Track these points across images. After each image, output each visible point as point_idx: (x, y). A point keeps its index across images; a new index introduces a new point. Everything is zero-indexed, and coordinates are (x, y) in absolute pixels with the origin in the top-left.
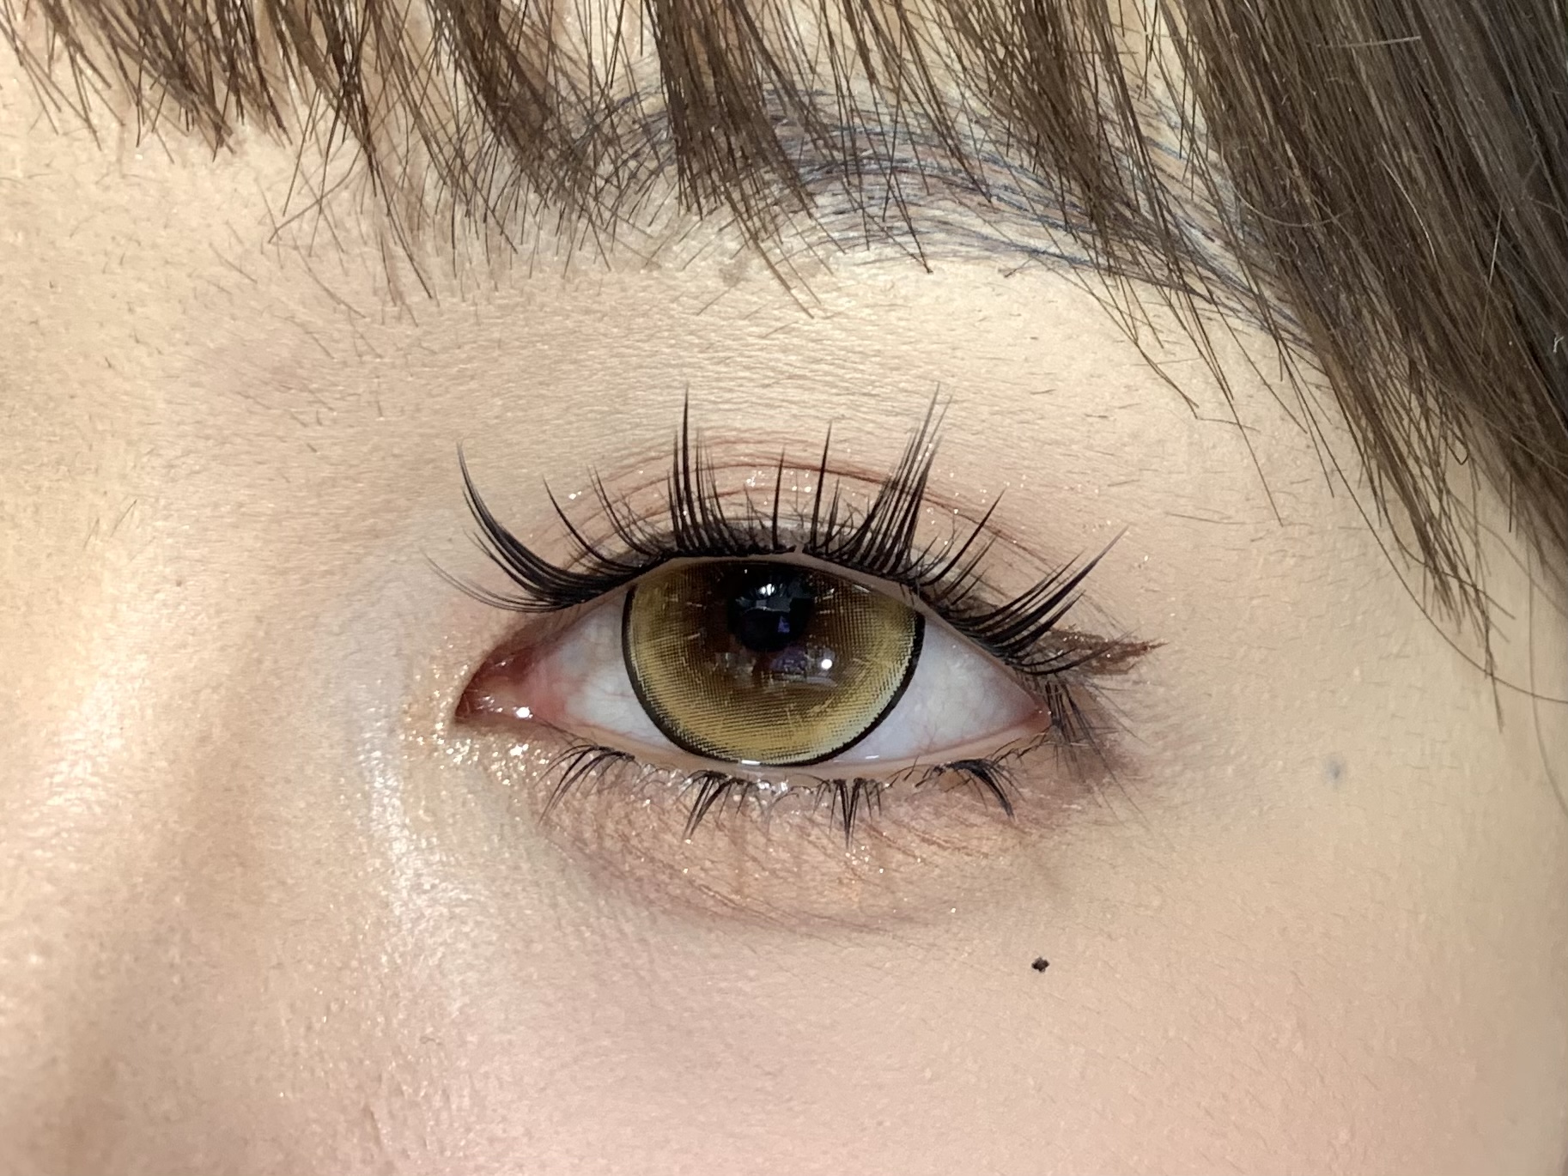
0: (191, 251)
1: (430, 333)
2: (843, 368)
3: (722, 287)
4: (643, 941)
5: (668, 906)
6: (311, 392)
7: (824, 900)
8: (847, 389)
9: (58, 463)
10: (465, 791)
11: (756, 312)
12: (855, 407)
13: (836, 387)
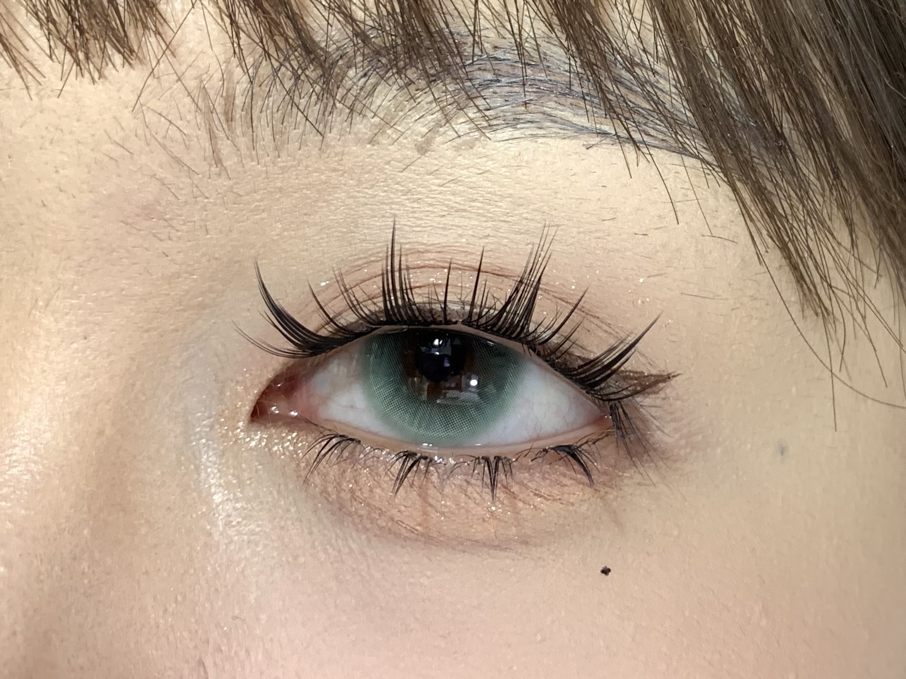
0: (93, 135)
1: (238, 183)
2: (489, 204)
3: (417, 155)
4: (363, 554)
5: (378, 532)
6: (165, 220)
7: (473, 531)
8: (491, 218)
9: (13, 265)
10: (257, 464)
11: (437, 170)
12: (497, 229)
13: (485, 216)
